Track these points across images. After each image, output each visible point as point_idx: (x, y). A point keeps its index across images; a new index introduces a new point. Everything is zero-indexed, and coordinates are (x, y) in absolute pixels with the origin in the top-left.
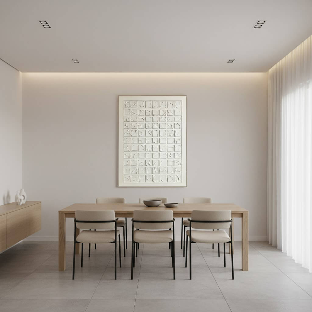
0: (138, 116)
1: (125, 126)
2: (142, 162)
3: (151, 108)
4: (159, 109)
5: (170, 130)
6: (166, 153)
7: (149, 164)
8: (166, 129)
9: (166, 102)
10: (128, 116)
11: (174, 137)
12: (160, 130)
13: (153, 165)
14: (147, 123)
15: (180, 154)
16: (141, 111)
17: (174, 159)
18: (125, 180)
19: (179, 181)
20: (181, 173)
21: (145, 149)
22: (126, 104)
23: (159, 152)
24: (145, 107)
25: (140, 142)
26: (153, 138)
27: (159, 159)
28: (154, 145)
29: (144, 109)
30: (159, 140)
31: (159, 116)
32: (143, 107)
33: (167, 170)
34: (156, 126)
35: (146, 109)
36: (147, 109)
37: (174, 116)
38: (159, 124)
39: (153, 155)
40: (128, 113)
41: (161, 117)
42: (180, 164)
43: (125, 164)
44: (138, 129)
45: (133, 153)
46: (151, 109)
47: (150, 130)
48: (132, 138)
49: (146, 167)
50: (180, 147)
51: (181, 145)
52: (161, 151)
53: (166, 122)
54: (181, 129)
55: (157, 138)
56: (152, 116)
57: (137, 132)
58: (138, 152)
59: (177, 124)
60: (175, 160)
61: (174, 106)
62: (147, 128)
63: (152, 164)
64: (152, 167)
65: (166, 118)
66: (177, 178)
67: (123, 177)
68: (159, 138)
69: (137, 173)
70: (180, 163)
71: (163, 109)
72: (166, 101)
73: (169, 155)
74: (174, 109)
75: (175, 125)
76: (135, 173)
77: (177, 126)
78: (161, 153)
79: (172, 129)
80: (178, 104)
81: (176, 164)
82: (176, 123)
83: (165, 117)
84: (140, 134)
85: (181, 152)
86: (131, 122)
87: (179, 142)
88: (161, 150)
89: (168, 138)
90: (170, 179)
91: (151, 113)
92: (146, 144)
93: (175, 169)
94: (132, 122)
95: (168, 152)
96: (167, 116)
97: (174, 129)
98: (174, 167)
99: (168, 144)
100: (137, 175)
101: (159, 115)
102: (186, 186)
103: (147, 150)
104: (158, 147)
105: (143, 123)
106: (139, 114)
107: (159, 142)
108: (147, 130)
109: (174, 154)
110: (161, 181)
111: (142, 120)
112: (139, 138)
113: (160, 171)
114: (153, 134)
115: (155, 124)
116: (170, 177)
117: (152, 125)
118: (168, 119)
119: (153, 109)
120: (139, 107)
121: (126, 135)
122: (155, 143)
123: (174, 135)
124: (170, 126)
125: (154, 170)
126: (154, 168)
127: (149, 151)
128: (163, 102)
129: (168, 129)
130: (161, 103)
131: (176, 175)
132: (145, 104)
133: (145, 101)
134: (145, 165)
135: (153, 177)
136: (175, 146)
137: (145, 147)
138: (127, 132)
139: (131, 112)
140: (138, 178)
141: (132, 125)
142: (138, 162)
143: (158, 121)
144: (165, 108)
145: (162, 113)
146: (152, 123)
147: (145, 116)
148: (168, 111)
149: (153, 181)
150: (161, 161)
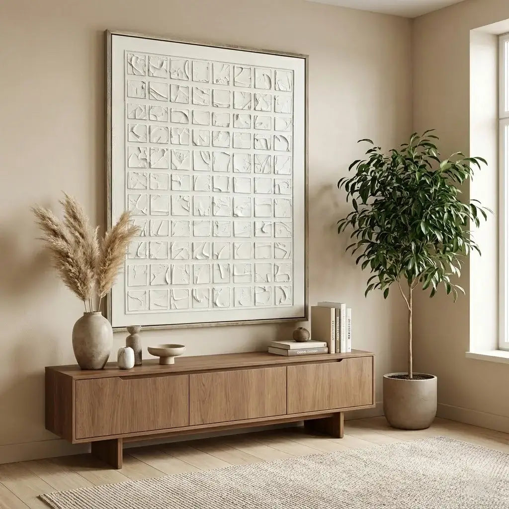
0: (170, 105)
1: (131, 134)
2: (182, 249)
3: (208, 82)
4: (231, 88)
5: (262, 154)
6: (252, 220)
7: (202, 254)
8: (252, 152)
9: (250, 69)
10: (141, 103)
11: (273, 176)
12: (234, 151)
13: (215, 257)
14: (196, 129)
15: (290, 226)
16: (180, 89)
17: (273, 240)
18: (132, 305)
19: (287, 302)
20: (291, 280)
21: (191, 208)
22: (133, 63)
23: (232, 219)
24: (190, 77)
25: (175, 186)
26: (215, 175)
27: (232, 240)
28: (217, 197)
29: (191, 85)
30: (231, 180)
31: (232, 112)
32: (185, 78)
33: (253, 273)
34: (221, 140)
35: (195, 85)
36: (198, 85)
37: (272, 115)
38: (231, 135)
39: (215, 227)
40: (140, 93)
41: (236, 112)
42: (288, 253)
43: (131, 254)
44: (170, 147)
46: (210, 86)
47: (206, 150)
48: (152, 172)
49: (195, 263)
50: (288, 205)
51: (290, 198)
52: (237, 216)
53: (252, 131)
54: (290, 154)
55: (227, 175)
56: (212, 110)
58: (170, 218)
60: (277, 241)
61: (273, 86)
62: (199, 144)
63: (211, 257)
64: (211, 262)
65: (252, 117)
66: (279, 294)
67: (126, 295)
68: (231, 175)
69: (168, 281)
70: (288, 249)
71: (243, 90)
72: (252, 69)
73: (258, 226)
74: (273, 93)
75: (276, 140)
76: (163, 283)
77: (280, 145)
78: (236, 220)
79: (268, 153)
80: (283, 82)
81: (280, 254)
82: (278, 134)
83: (249, 112)
84: (175, 160)
85: (291, 220)
86: (148, 124)
87: (285, 190)
88: (236, 212)
89: (257, 176)
90: (261, 298)
91: (208, 98)
92: (195, 194)
93: (275, 268)
94: (151, 124)
95: (256, 220)
96: (253, 113)
97: (272, 153)
98: (273, 261)
99: (256, 196)
100: (168, 288)
101: (232, 106)
102: (304, 316)
103: (196, 213)
104: (229, 204)
105: (186, 126)
106: (172, 99)
107: (231, 189)
108: (197, 150)
109: (273, 225)
110: (236, 303)
111: (184, 117)
112: (174, 173)
113: (233, 275)
114: (213, 163)
115: (220, 135)
116: (263, 291)
117: (211, 134)
118: (256, 122)
119: (215, 87)
120: (174, 76)
121: (132, 163)
122: (220, 190)
123: (273, 168)
124: (263, 142)
125: (216, 273)
126: (216, 267)
127: (202, 213)
128: (242, 69)
129: (256, 152)
130: (237, 71)
131: (278, 285)
132: (190, 70)
133: (190, 61)
134: (191, 257)
135: (215, 293)
136: (276, 201)
137: (191, 202)
138: (137, 152)
139: (148, 91)
140: (172, 298)
141: (151, 134)
142: (169, 247)
143: (228, 126)
144: (250, 87)
145: (239, 101)
146: (211, 128)
147: (191, 108)
148: (257, 97)
149: (215, 304)
150: (236, 246)
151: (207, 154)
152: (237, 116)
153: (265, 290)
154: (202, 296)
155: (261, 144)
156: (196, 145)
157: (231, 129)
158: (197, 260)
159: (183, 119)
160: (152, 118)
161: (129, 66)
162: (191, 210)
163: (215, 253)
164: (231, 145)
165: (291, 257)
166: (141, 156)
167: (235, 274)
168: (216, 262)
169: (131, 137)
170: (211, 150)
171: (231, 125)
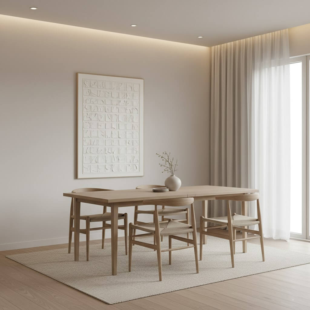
0: (98, 98)
1: (85, 109)
2: (102, 150)
3: (110, 89)
4: (118, 91)
5: (128, 115)
7: (108, 152)
8: (125, 114)
10: (88, 97)
11: (132, 123)
12: (120, 114)
13: (113, 153)
14: (106, 106)
15: (138, 142)
16: (101, 92)
17: (132, 147)
18: (85, 170)
19: (138, 170)
20: (139, 161)
22: (85, 83)
24: (104, 87)
25: (99, 127)
26: (113, 123)
28: (113, 131)
30: (118, 125)
31: (118, 99)
33: (125, 159)
34: (115, 110)
36: (107, 90)
37: (132, 100)
38: (118, 108)
39: (112, 142)
40: (88, 94)
43: (85, 152)
45: (92, 140)
46: (111, 91)
47: (110, 113)
48: (92, 122)
49: (106, 155)
50: (138, 133)
51: (139, 131)
53: (125, 106)
54: (138, 115)
55: (116, 122)
56: (111, 99)
57: (97, 115)
58: (97, 139)
59: (135, 109)
60: (134, 147)
61: (132, 90)
62: (107, 111)
63: (111, 153)
64: (111, 155)
66: (135, 167)
67: (83, 167)
68: (118, 123)
69: (97, 162)
70: (138, 150)
71: (122, 92)
72: (125, 83)
73: (127, 142)
74: (132, 92)
75: (133, 110)
76: (95, 162)
77: (135, 111)
78: (119, 139)
79: (131, 114)
81: (135, 152)
82: (134, 107)
84: (99, 117)
85: (139, 139)
87: (136, 128)
88: (120, 137)
89: (127, 123)
90: (128, 168)
91: (110, 95)
92: (106, 130)
93: (133, 158)
94: (91, 105)
95: (126, 139)
98: (132, 155)
99: (126, 130)
100: (97, 164)
101: (118, 97)
102: (143, 175)
103: (106, 137)
104: (117, 133)
105: (103, 105)
106: (98, 96)
107: (118, 128)
108: (106, 114)
109: (132, 141)
110: (120, 171)
111: (102, 102)
112: (99, 122)
113: (119, 160)
114: (112, 118)
115: (114, 108)
117: (111, 108)
120: (99, 87)
121: (85, 119)
122: (114, 128)
123: (132, 120)
125: (113, 159)
126: (113, 156)
127: (108, 137)
128: (122, 84)
130: (120, 85)
131: (134, 164)
132: (104, 85)
133: (105, 81)
135: (113, 166)
136: (133, 132)
137: (105, 133)
138: (87, 115)
139: (90, 93)
141: (91, 108)
142: (97, 149)
143: (117, 105)
144: (124, 90)
145: (121, 96)
146: (111, 106)
147: (105, 98)
148: (127, 94)
149: (113, 171)
150: (120, 149)
152: (120, 101)
153: (130, 166)
154: (108, 167)
155: (128, 111)
160: (92, 102)
162: (105, 136)
163: (113, 151)
164: (118, 112)
165: (139, 153)
166: (88, 116)
169: (85, 110)
171: (118, 105)
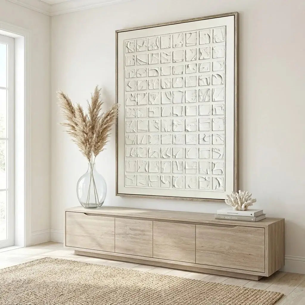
0: (147, 67)
1: (127, 87)
2: (155, 152)
3: (170, 48)
4: (184, 48)
5: (204, 89)
6: (198, 133)
7: (166, 155)
8: (197, 88)
9: (196, 32)
10: (132, 68)
11: (211, 103)
12: (186, 89)
13: (174, 157)
14: (163, 78)
15: (223, 136)
16: (154, 55)
17: (211, 146)
18: (128, 182)
22: (128, 46)
23: (184, 133)
24: (159, 47)
25: (151, 114)
26: (174, 106)
27: (185, 146)
28: (175, 119)
29: (159, 51)
30: (184, 108)
31: (184, 64)
32: (156, 48)
33: (198, 167)
34: (178, 83)
35: (162, 51)
36: (164, 51)
37: (211, 61)
38: (184, 79)
39: (174, 138)
40: (132, 62)
41: (187, 63)
42: (222, 155)
43: (128, 155)
44: (148, 91)
45: (140, 136)
46: (171, 50)
47: (169, 90)
48: (138, 107)
50: (222, 122)
51: (224, 116)
52: (188, 131)
53: (198, 74)
54: (224, 85)
55: (182, 105)
56: (172, 65)
57: (147, 95)
58: (148, 134)
59: (217, 76)
60: (214, 147)
62: (164, 87)
63: (171, 156)
64: (171, 160)
65: (198, 65)
66: (215, 183)
67: (125, 176)
68: (184, 105)
69: (147, 170)
70: (222, 153)
71: (191, 48)
72: (198, 31)
73: (201, 137)
74: (211, 45)
75: (214, 78)
76: (144, 171)
77: (217, 81)
78: (187, 134)
79: (208, 87)
80: (219, 35)
81: (216, 156)
82: (215, 73)
83: (195, 62)
84: (151, 99)
85: (224, 132)
86: (136, 79)
87: (219, 111)
88: (187, 128)
89: (200, 104)
90: (202, 184)
91: (170, 58)
92: (162, 119)
93: (213, 165)
94: (137, 79)
95: (200, 133)
96: (198, 62)
97: (211, 87)
98: (211, 160)
99: (200, 117)
100: (147, 174)
101: (184, 60)
103: (163, 130)
104: (182, 123)
105: (157, 78)
106: (149, 63)
107: (183, 114)
108: (163, 91)
109: (211, 136)
110: (187, 187)
111: (156, 72)
112: (150, 107)
113: (185, 168)
114: (173, 98)
115: (177, 80)
116: (204, 180)
117: (172, 80)
118: (200, 68)
119: (174, 50)
120: (150, 48)
121: (128, 103)
122: (177, 115)
123: (211, 97)
124: (205, 80)
125: (175, 166)
126: (174, 163)
127: (166, 130)
128: (191, 34)
129: (200, 88)
130: (188, 35)
131: (215, 177)
132: (159, 42)
133: (159, 37)
134: (160, 157)
135: (174, 179)
136: (213, 120)
137: (160, 124)
138: (130, 97)
139: (136, 60)
140: (149, 180)
141: (138, 85)
142: (148, 150)
143: (182, 73)
144: (196, 44)
145: (189, 55)
146: (172, 77)
147: (160, 65)
148: (201, 51)
149: (174, 186)
150: (187, 150)
151: (169, 93)
152: (188, 66)
153: (206, 179)
154: (166, 180)
155: (203, 82)
156: (163, 88)
157: (184, 76)
158: (163, 159)
159: (155, 74)
160: (138, 75)
161: (127, 49)
162: (160, 128)
163: (174, 154)
164: (184, 86)
165: (224, 158)
166: (133, 99)
167: (187, 167)
168: (174, 160)
169: (128, 89)
170: (171, 90)
171: (184, 73)
